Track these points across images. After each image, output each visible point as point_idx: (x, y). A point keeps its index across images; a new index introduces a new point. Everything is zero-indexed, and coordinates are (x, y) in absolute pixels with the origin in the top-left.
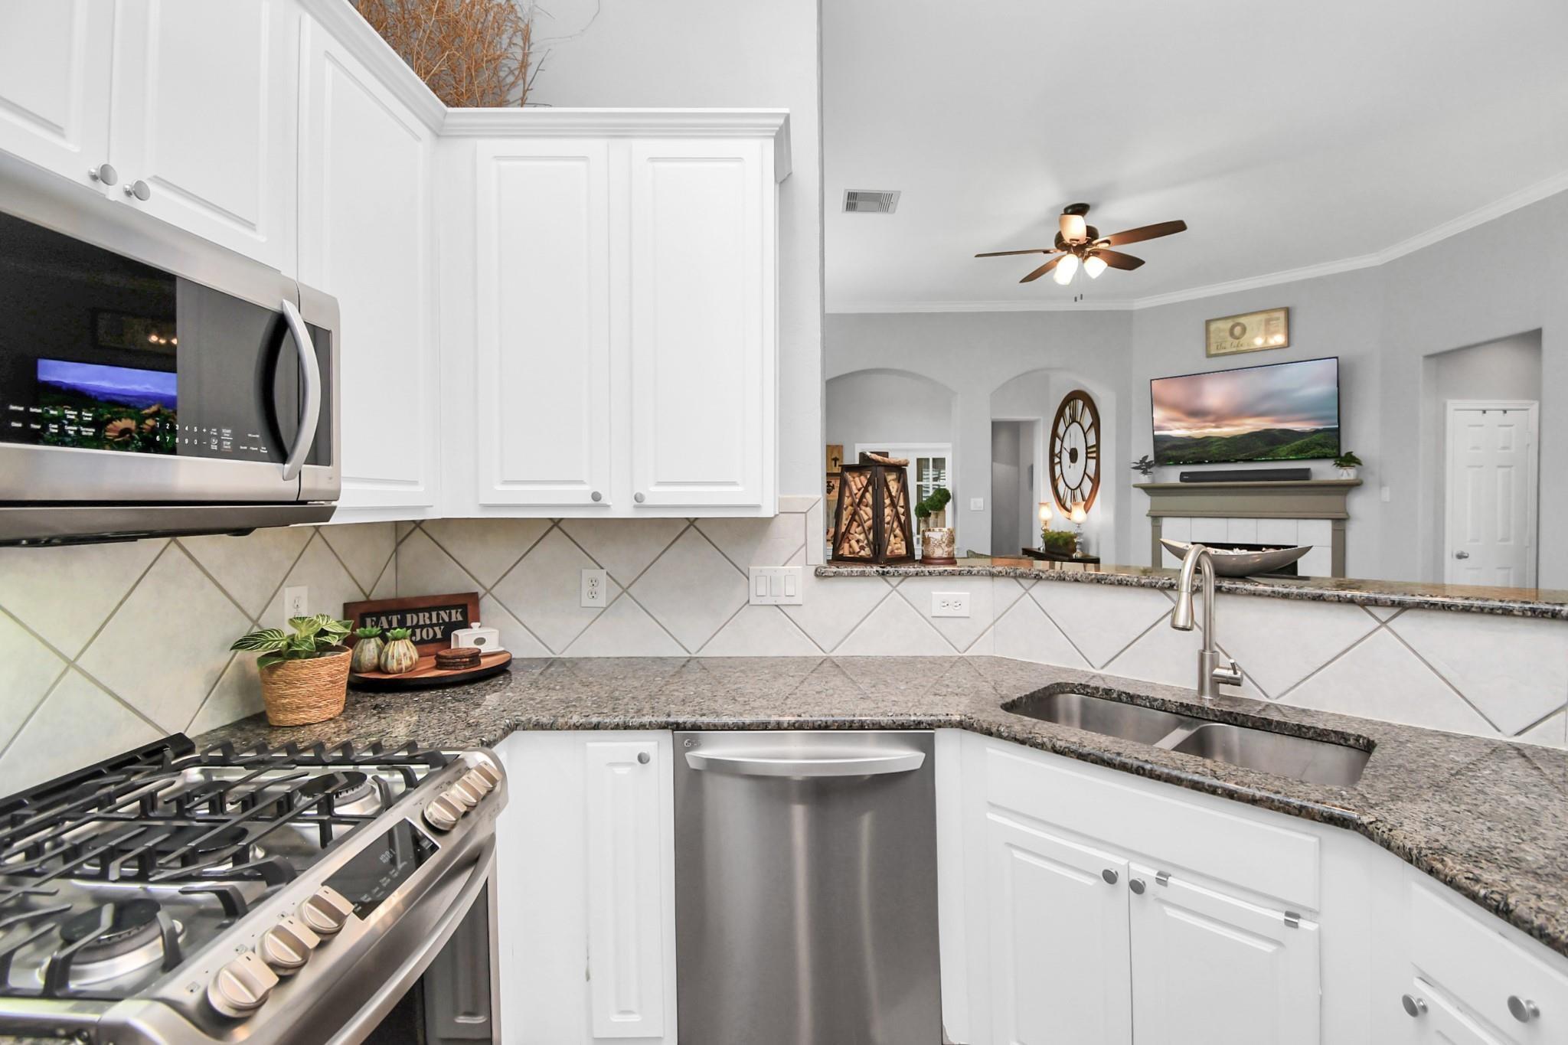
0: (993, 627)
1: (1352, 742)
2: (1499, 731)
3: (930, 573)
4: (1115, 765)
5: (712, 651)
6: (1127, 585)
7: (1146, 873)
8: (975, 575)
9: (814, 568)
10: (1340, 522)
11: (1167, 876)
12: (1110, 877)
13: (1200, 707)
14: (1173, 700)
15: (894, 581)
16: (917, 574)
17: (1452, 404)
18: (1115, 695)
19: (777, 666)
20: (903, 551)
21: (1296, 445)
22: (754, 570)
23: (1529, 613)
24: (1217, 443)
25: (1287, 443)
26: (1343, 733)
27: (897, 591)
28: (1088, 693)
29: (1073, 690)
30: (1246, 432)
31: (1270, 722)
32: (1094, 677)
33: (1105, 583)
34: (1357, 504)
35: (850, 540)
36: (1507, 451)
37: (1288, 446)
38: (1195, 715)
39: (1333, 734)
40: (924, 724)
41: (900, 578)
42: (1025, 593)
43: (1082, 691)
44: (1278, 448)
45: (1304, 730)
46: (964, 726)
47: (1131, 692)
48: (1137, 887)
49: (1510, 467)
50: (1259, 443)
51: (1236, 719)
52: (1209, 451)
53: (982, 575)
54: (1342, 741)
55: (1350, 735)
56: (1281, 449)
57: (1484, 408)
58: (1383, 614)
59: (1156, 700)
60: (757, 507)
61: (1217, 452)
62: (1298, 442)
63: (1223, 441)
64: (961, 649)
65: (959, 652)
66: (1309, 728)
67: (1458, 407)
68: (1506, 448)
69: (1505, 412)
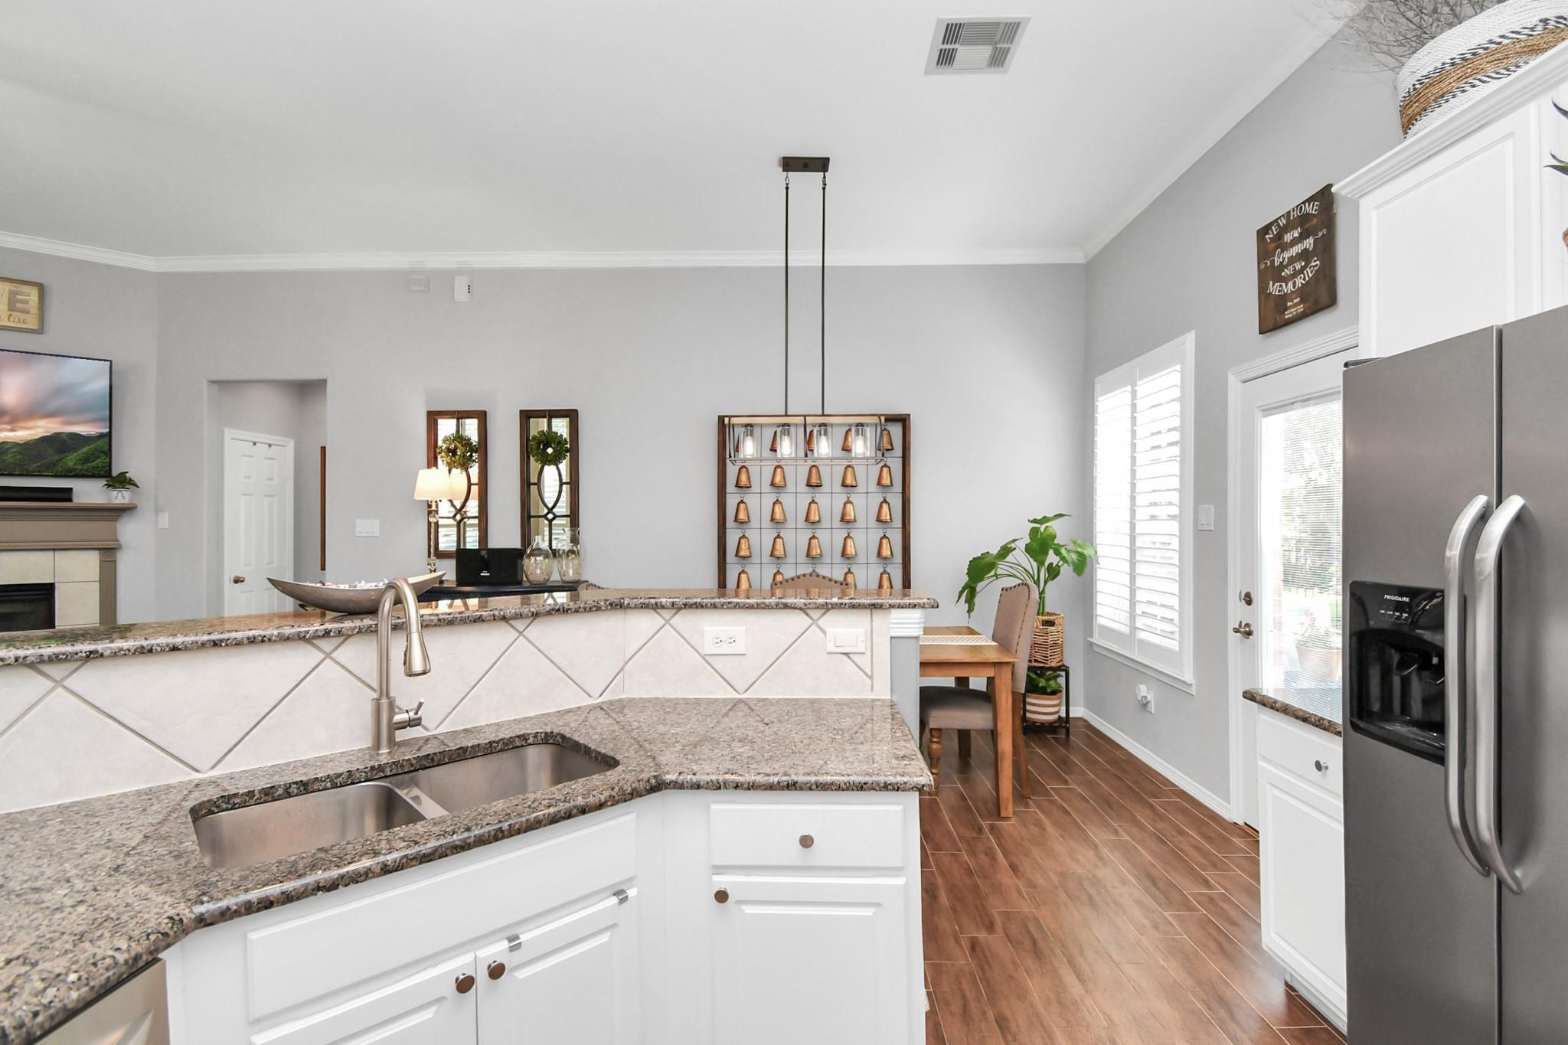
1: (531, 740)
2: (590, 696)
6: (263, 641)
7: (496, 951)
10: (109, 552)
11: (517, 937)
12: (465, 985)
13: (394, 763)
14: (361, 767)
17: (229, 433)
18: (280, 791)
21: (83, 453)
23: (609, 607)
24: (13, 450)
25: (75, 450)
26: (524, 735)
28: (235, 804)
29: (210, 810)
30: (37, 437)
31: (464, 750)
33: (227, 645)
34: (128, 530)
36: (270, 482)
37: (76, 454)
38: (389, 774)
39: (517, 739)
40: (144, 957)
43: (224, 806)
44: (67, 456)
45: (494, 745)
47: (304, 779)
48: (496, 972)
49: (273, 496)
50: (50, 451)
51: (433, 760)
52: (5, 460)
54: (524, 743)
55: (529, 734)
56: (69, 458)
57: (255, 440)
59: (339, 775)
61: (12, 461)
62: (85, 450)
63: (18, 448)
66: (497, 742)
67: (234, 436)
68: (270, 479)
69: (255, 444)
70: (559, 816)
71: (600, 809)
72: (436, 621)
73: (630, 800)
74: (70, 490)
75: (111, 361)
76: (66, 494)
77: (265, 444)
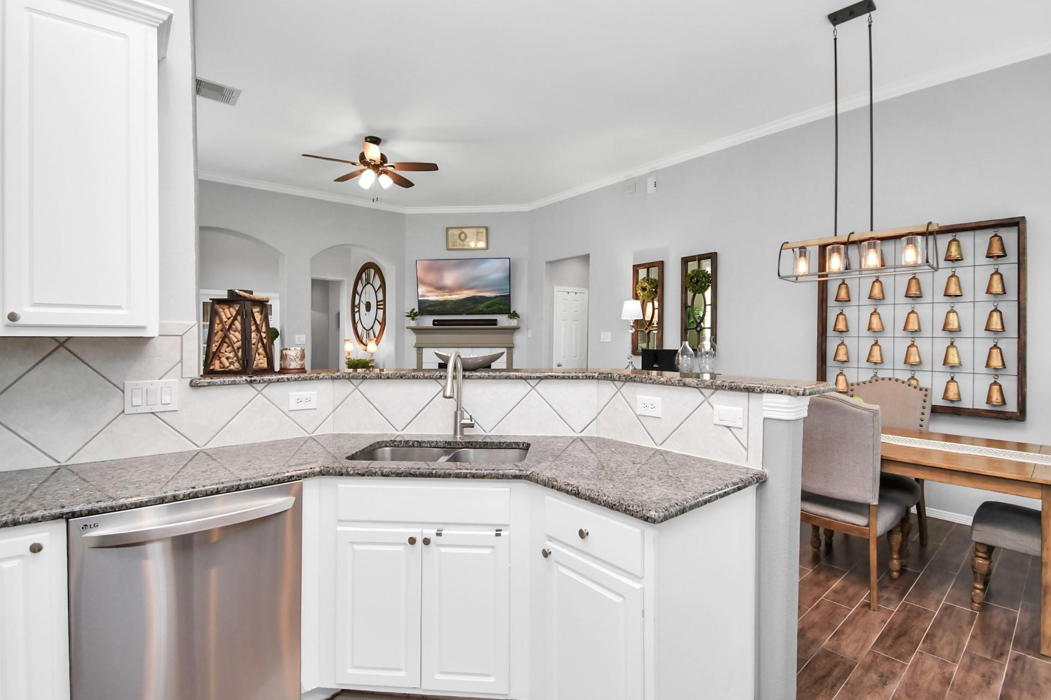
0: (332, 414)
1: (521, 446)
2: (574, 432)
3: (288, 380)
4: (417, 475)
5: (83, 458)
7: (430, 532)
8: (321, 379)
9: (189, 380)
10: (510, 348)
11: (441, 531)
12: (412, 541)
13: (455, 442)
14: (441, 440)
15: (259, 387)
16: (278, 381)
17: (556, 288)
18: (411, 444)
19: (157, 461)
20: (265, 365)
22: (129, 384)
26: (517, 443)
27: (261, 394)
28: (395, 445)
29: (386, 445)
31: (486, 443)
32: (397, 436)
33: (405, 378)
34: (519, 339)
35: (220, 358)
36: (576, 313)
38: (452, 447)
39: (513, 444)
40: (295, 477)
41: (265, 384)
42: (355, 389)
43: (392, 445)
44: (479, 305)
45: (501, 444)
46: (323, 474)
47: (420, 440)
48: (427, 542)
49: (577, 321)
50: (470, 303)
51: (472, 445)
52: (446, 308)
53: (326, 379)
54: (517, 447)
55: (520, 443)
57: (569, 291)
58: (533, 382)
59: (433, 442)
60: (143, 328)
61: (450, 308)
62: (488, 304)
63: (454, 303)
64: (310, 431)
65: (309, 434)
66: (503, 443)
67: (558, 290)
68: (576, 311)
69: (576, 293)
70: (460, 475)
71: (483, 478)
72: (487, 376)
73: (501, 479)
74: (496, 320)
75: (509, 258)
76: (494, 322)
77: (566, 292)
